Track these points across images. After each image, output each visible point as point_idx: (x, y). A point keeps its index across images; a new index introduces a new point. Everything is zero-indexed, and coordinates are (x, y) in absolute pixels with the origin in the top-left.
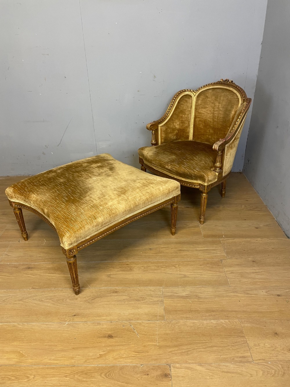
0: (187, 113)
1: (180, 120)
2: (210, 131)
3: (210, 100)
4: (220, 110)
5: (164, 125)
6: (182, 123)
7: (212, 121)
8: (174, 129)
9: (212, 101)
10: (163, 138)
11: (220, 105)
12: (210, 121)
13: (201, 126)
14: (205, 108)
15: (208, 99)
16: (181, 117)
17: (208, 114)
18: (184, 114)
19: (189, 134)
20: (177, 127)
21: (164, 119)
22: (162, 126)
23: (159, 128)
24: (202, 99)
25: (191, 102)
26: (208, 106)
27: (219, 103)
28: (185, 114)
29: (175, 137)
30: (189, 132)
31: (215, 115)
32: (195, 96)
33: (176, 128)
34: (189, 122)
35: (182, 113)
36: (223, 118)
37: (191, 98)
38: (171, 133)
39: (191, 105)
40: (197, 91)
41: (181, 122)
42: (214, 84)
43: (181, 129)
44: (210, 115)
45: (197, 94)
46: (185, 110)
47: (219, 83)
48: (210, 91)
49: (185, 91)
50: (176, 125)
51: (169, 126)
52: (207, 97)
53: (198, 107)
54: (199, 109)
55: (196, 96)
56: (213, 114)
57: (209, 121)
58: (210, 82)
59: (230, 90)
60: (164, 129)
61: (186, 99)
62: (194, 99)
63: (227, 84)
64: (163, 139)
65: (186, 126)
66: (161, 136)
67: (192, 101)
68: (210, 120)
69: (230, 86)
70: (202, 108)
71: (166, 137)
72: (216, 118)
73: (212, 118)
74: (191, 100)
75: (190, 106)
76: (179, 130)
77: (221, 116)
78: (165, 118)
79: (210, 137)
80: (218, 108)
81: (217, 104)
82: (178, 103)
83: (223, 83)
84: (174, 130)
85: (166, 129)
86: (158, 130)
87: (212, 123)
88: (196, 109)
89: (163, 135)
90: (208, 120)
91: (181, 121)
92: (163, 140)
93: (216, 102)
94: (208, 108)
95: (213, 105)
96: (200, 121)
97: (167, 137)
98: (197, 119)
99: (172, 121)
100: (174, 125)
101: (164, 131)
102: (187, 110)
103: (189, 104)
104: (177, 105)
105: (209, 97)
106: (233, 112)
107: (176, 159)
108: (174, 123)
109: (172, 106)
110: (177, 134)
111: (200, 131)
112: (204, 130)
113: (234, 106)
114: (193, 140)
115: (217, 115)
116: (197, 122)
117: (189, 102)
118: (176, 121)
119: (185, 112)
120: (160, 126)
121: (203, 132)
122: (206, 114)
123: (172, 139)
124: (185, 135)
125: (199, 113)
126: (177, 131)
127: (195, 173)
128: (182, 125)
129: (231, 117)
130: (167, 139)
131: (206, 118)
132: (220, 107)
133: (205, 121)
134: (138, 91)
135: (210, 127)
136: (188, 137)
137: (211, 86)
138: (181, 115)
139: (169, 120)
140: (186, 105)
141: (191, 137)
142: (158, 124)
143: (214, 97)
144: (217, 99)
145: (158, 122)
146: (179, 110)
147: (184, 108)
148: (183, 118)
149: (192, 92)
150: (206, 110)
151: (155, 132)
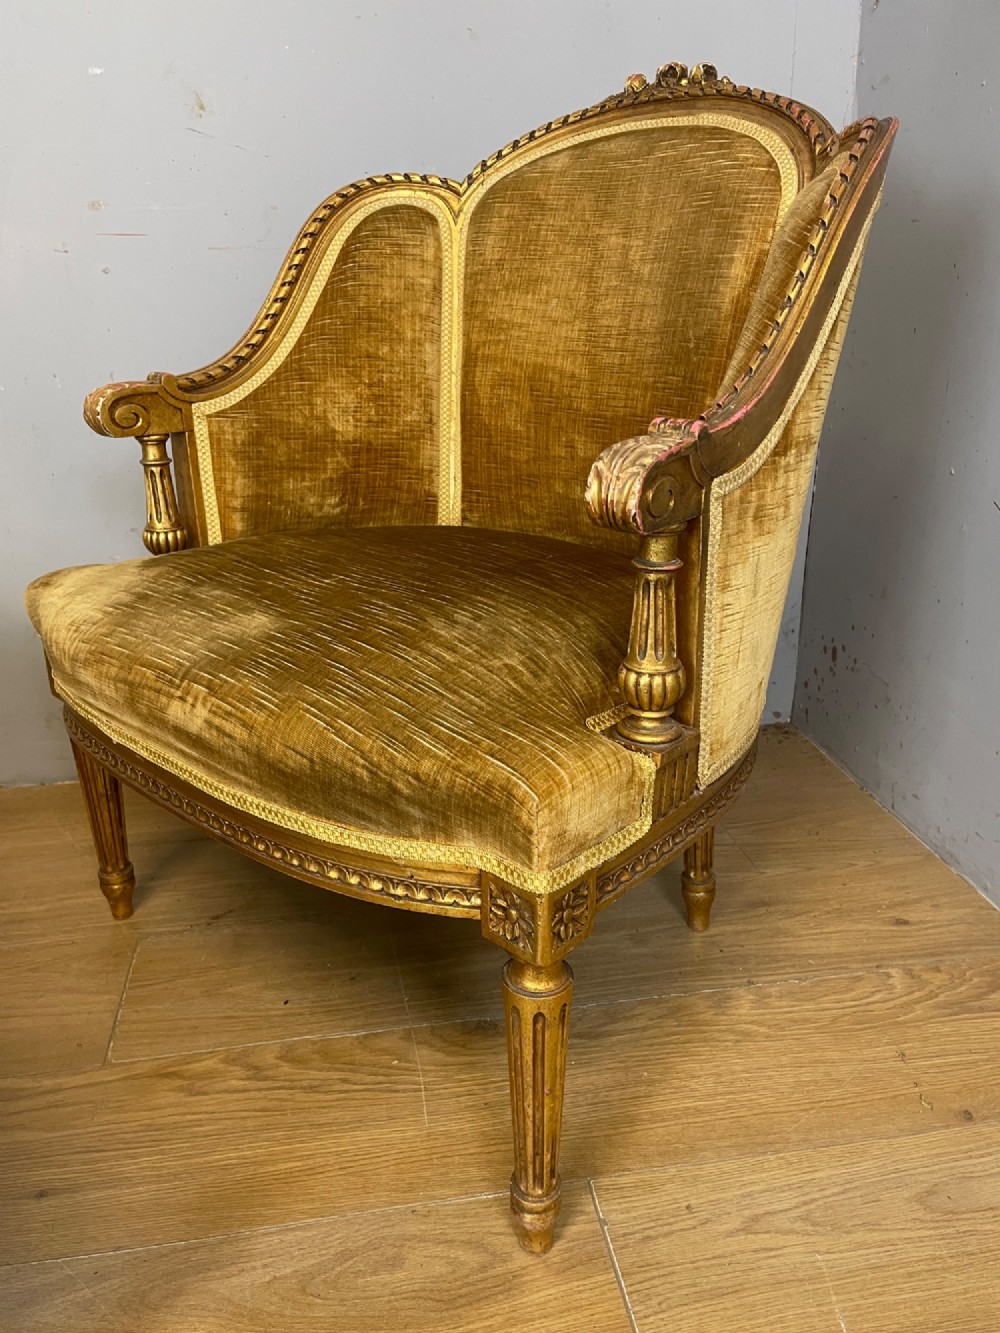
0: (409, 335)
1: (359, 377)
2: (571, 446)
3: (560, 222)
4: (638, 281)
5: (240, 406)
6: (376, 398)
7: (584, 373)
8: (317, 438)
9: (577, 230)
10: (237, 503)
11: (636, 242)
12: (573, 376)
13: (513, 421)
14: (531, 284)
15: (549, 220)
16: (369, 356)
17: (555, 322)
18: (384, 340)
19: (432, 482)
20: (344, 427)
21: (241, 366)
22: (221, 414)
23: (201, 430)
24: (506, 225)
25: (429, 254)
26: (547, 271)
27: (627, 232)
29: (333, 500)
30: (430, 473)
31: (604, 321)
32: (456, 216)
33: (334, 431)
34: (429, 397)
35: (369, 329)
36: (665, 329)
37: (429, 230)
38: (293, 468)
39: (433, 273)
40: (471, 179)
41: (366, 392)
42: (584, 116)
43: (369, 448)
44: (564, 331)
45: (470, 205)
46: (392, 306)
47: (618, 107)
49: (390, 183)
50: (333, 413)
51: (277, 415)
52: (538, 207)
55: (465, 219)
56: (591, 317)
57: (562, 373)
58: (555, 116)
59: (696, 129)
60: (236, 433)
61: (394, 232)
62: (454, 237)
63: (677, 99)
64: (235, 509)
65: (410, 424)
66: (218, 490)
67: (439, 249)
68: (568, 366)
69: (701, 103)
70: (509, 287)
71: (257, 496)
72: (613, 343)
73: (582, 347)
74: (431, 241)
75: (427, 282)
76: (362, 452)
77: (651, 320)
78: (248, 359)
80: (624, 267)
81: (614, 241)
82: (345, 255)
83: (643, 98)
84: (319, 444)
85: (256, 439)
86: (193, 443)
87: (583, 387)
88: (470, 302)
89: (239, 484)
90: (553, 369)
91: (370, 386)
92: (237, 516)
93: (604, 231)
94: (549, 281)
95: (583, 255)
96: (502, 381)
97: (265, 497)
98: (484, 376)
99: (302, 379)
100: (319, 411)
101: (242, 454)
102: (404, 311)
103: (418, 265)
104: (332, 277)
105: (552, 201)
106: (738, 270)
107: (273, 638)
108: (319, 401)
109: (296, 279)
110: (346, 484)
111: (509, 458)
112: (532, 443)
113: (741, 217)
114: (464, 519)
115: (616, 322)
116: (484, 393)
117: (417, 251)
118: (330, 383)
119: (391, 324)
120: (208, 416)
121: (528, 462)
122: (539, 326)
123: (309, 516)
124: (409, 491)
125: (492, 327)
126: (346, 454)
127: (426, 766)
128: (377, 414)
129: (727, 306)
130: (271, 512)
131: (540, 360)
132: (635, 255)
133: (536, 382)
134: (94, 206)
135: (574, 421)
136: (430, 503)
137: (564, 134)
138: (364, 345)
139: (277, 373)
140: (400, 277)
141: (450, 509)
142: (187, 396)
143: (585, 201)
144: (610, 208)
145: (182, 381)
146: (346, 309)
147: (387, 294)
148: (382, 365)
149: (437, 195)
150: (540, 302)
151: (163, 455)
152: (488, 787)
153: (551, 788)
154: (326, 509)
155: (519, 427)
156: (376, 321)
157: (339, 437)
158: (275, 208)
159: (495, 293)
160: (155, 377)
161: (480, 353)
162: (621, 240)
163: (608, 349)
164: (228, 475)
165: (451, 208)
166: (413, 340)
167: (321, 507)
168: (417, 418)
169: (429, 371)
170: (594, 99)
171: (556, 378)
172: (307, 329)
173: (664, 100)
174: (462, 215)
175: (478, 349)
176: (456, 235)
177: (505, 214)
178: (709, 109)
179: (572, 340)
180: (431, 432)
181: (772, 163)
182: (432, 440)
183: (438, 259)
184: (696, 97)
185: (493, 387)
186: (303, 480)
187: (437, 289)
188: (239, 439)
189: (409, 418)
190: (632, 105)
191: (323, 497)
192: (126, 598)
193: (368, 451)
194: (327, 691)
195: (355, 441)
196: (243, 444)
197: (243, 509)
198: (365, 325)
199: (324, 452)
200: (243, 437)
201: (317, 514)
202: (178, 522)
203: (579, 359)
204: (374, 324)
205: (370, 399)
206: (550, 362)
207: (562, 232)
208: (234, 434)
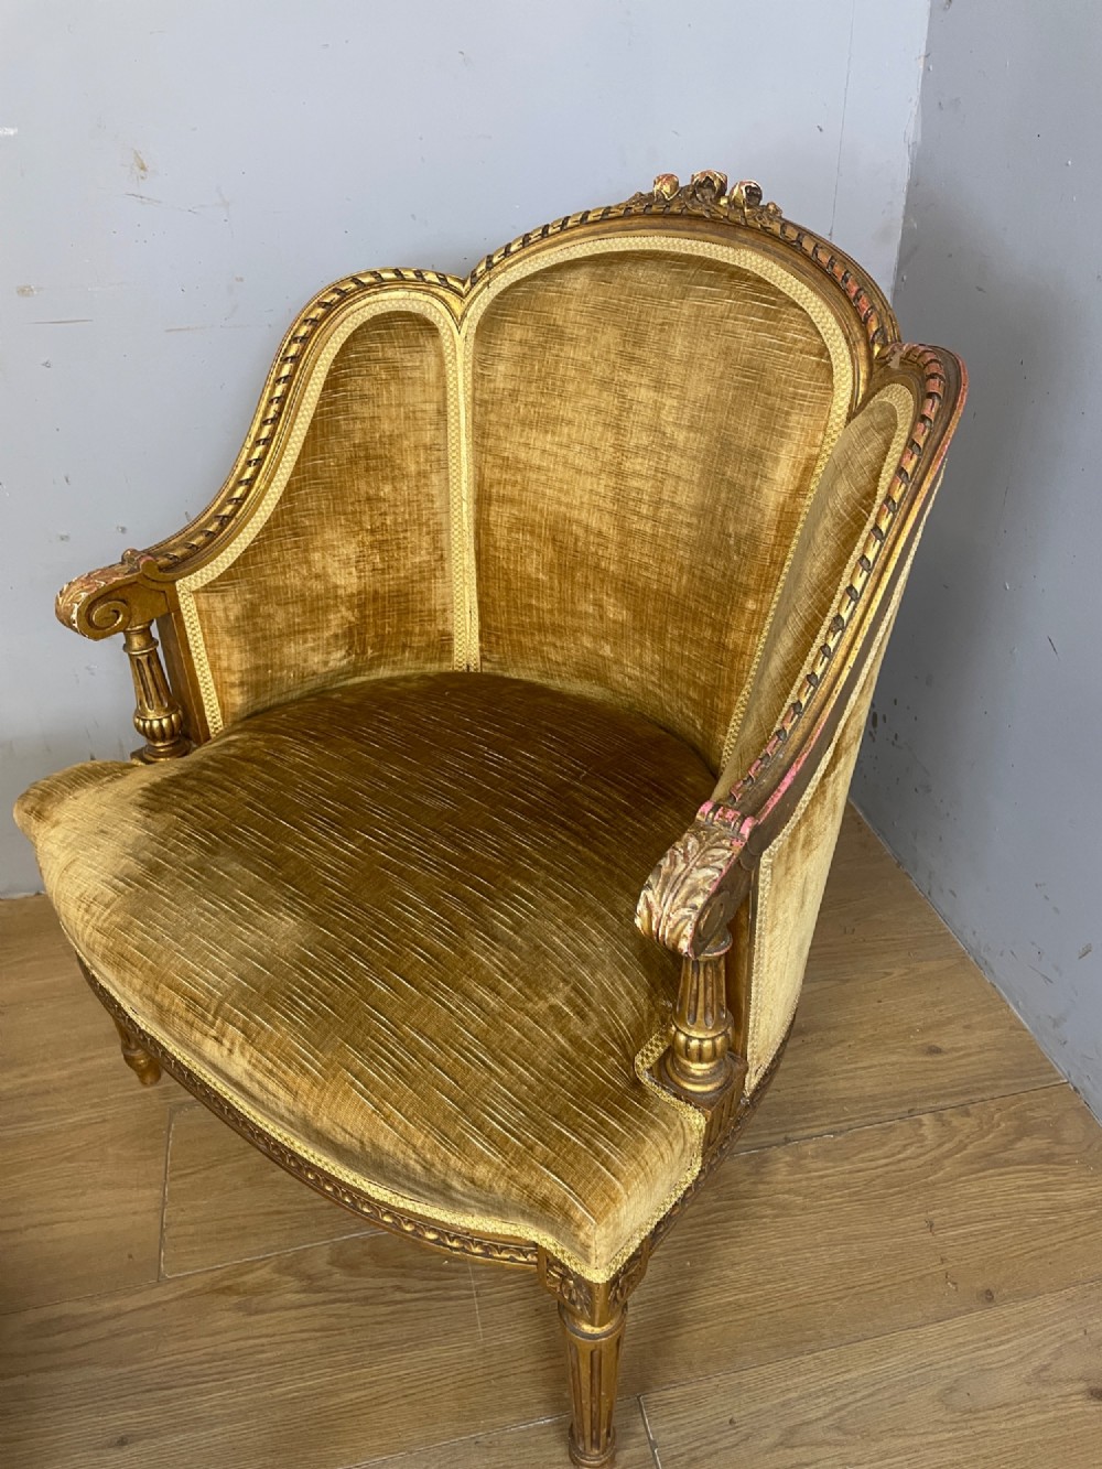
0: (413, 468)
1: (360, 523)
2: (598, 605)
3: (580, 355)
4: (671, 447)
5: (228, 576)
6: (380, 546)
7: (612, 533)
8: (318, 597)
9: (600, 370)
10: (235, 678)
11: (670, 402)
12: (600, 534)
13: (533, 567)
14: (548, 423)
15: (569, 351)
16: (369, 499)
17: (579, 471)
18: (385, 479)
19: (446, 620)
21: (223, 526)
22: (210, 588)
23: (188, 607)
24: (518, 349)
25: (431, 376)
26: (566, 411)
27: (659, 385)
28: (395, 475)
29: (338, 655)
30: (445, 611)
31: (635, 483)
32: (459, 325)
33: (336, 587)
34: (437, 534)
35: (369, 468)
36: (703, 511)
37: (430, 346)
38: (293, 632)
39: (436, 396)
40: (474, 279)
41: (368, 539)
42: (606, 215)
43: (376, 596)
44: (589, 483)
45: (477, 310)
46: (392, 439)
47: (645, 214)
48: (579, 281)
49: (380, 283)
50: (333, 566)
51: (271, 582)
52: (555, 334)
53: (493, 417)
54: (502, 431)
55: (470, 326)
56: (620, 474)
57: (587, 529)
58: (573, 209)
59: (737, 274)
60: (229, 607)
61: (390, 353)
62: (458, 344)
63: (714, 220)
64: (232, 685)
65: (419, 566)
66: (213, 667)
67: (442, 364)
68: (594, 523)
69: (742, 235)
70: (525, 423)
71: (257, 668)
72: (644, 510)
73: (609, 506)
74: (432, 360)
75: (430, 407)
76: (366, 601)
77: (686, 497)
78: (230, 517)
79: (607, 650)
80: (655, 429)
81: (645, 394)
82: (332, 383)
83: (675, 209)
84: (316, 607)
85: (251, 612)
86: (181, 623)
87: (613, 551)
88: (481, 432)
89: (236, 659)
90: (578, 522)
91: (372, 532)
92: (236, 691)
93: (631, 378)
94: (570, 423)
95: (608, 400)
96: (519, 525)
97: (267, 667)
98: (500, 515)
99: (296, 535)
100: (318, 569)
101: (235, 630)
102: (406, 443)
103: (419, 389)
104: (320, 406)
105: (570, 330)
106: (783, 474)
108: (316, 556)
109: (279, 413)
110: (352, 637)
111: (530, 605)
112: (556, 594)
113: (788, 413)
114: (483, 658)
115: (647, 486)
116: (500, 534)
117: (417, 374)
118: (329, 535)
119: (391, 459)
120: (196, 592)
121: (551, 611)
122: (562, 473)
123: (314, 673)
124: (421, 634)
125: (506, 464)
126: (350, 608)
127: (482, 1172)
128: (383, 560)
129: (771, 513)
130: (272, 680)
131: (563, 509)
132: (667, 416)
133: (557, 534)
134: (23, 291)
135: (602, 581)
136: (444, 644)
137: (585, 235)
138: (363, 487)
139: (267, 529)
140: (399, 405)
141: (467, 649)
142: (170, 575)
143: (610, 337)
144: (638, 353)
145: (162, 561)
146: (340, 449)
147: (386, 426)
148: (384, 507)
149: (435, 295)
150: (560, 445)
151: (150, 641)
153: (608, 1207)
154: (331, 664)
155: (541, 576)
156: (374, 459)
157: (341, 592)
158: (241, 280)
160: (129, 558)
161: (494, 490)
162: (652, 394)
163: (637, 513)
164: (223, 652)
165: (452, 312)
166: (419, 473)
167: (326, 663)
168: (426, 558)
169: (437, 504)
170: (618, 193)
171: (580, 532)
172: (297, 470)
173: (699, 217)
174: (466, 323)
175: (491, 486)
177: (517, 337)
178: (754, 247)
179: (597, 494)
180: (443, 569)
181: (823, 351)
182: (443, 577)
183: (442, 375)
184: (738, 224)
185: (510, 530)
186: (305, 642)
187: (442, 413)
188: (232, 616)
189: (417, 560)
190: (663, 214)
191: (329, 653)
193: (375, 599)
194: (372, 1056)
195: (359, 593)
196: (237, 619)
197: (242, 684)
198: (363, 463)
199: (326, 610)
200: (235, 611)
201: (323, 670)
202: (172, 708)
203: (607, 517)
204: (373, 463)
205: (372, 547)
206: (575, 514)
207: (583, 368)
208: (225, 609)
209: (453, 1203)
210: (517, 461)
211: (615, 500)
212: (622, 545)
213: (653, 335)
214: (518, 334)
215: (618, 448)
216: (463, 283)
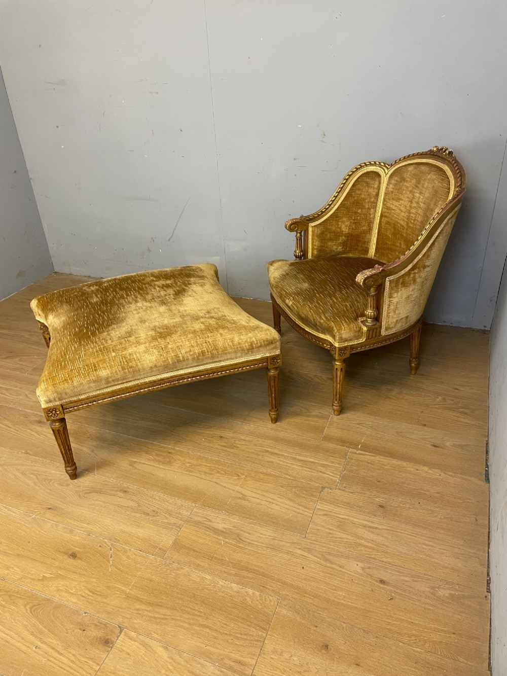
0: (367, 207)
1: (351, 217)
3: (407, 185)
4: (420, 207)
5: (320, 224)
6: (355, 223)
7: (406, 227)
9: (411, 189)
10: (316, 247)
11: (422, 197)
12: (403, 227)
13: (389, 234)
14: (398, 200)
15: (405, 184)
16: (355, 212)
17: (402, 211)
18: (360, 208)
19: (368, 245)
20: (345, 230)
21: (322, 214)
22: (316, 226)
23: (310, 230)
24: (395, 182)
25: (377, 186)
26: (402, 197)
27: (420, 193)
28: (363, 207)
29: (340, 248)
30: (369, 242)
31: (412, 215)
32: (386, 175)
33: (343, 231)
34: (370, 223)
35: (356, 205)
37: (377, 179)
38: (331, 240)
39: (376, 191)
40: (392, 165)
41: (353, 221)
42: (422, 154)
43: (352, 235)
44: (403, 214)
45: (390, 172)
46: (364, 199)
47: (429, 154)
48: (411, 168)
49: (371, 164)
50: (343, 226)
51: (329, 227)
52: (404, 180)
53: (388, 197)
54: (388, 201)
55: (388, 176)
56: (410, 213)
57: (401, 225)
58: (416, 152)
61: (367, 180)
63: (442, 158)
64: (315, 249)
65: (364, 230)
66: (312, 244)
67: (380, 184)
68: (402, 223)
69: (445, 161)
70: (393, 199)
71: (321, 246)
72: (412, 221)
73: (406, 220)
74: (377, 183)
75: (375, 193)
76: (349, 236)
78: (324, 212)
80: (418, 203)
81: (417, 195)
82: (354, 185)
83: (435, 154)
84: (338, 234)
85: (323, 233)
86: (308, 233)
87: (405, 231)
88: (385, 201)
89: (317, 243)
90: (399, 223)
91: (354, 220)
92: (315, 251)
93: (416, 191)
94: (402, 200)
95: (411, 196)
96: (388, 223)
97: (323, 246)
98: (384, 220)
99: (337, 217)
100: (340, 226)
101: (318, 237)
102: (366, 201)
103: (372, 189)
104: (350, 190)
105: (407, 179)
107: (307, 290)
108: (340, 223)
109: (340, 191)
110: (344, 244)
111: (387, 243)
112: (392, 240)
113: (439, 201)
114: (375, 255)
115: (414, 216)
116: (383, 224)
117: (374, 185)
118: (345, 219)
119: (362, 204)
120: (312, 227)
121: (391, 245)
122: (398, 211)
123: (334, 251)
124: (361, 247)
126: (345, 237)
127: (322, 321)
128: (355, 227)
130: (324, 250)
131: (397, 220)
132: (420, 200)
133: (395, 226)
134: (295, 159)
136: (366, 251)
137: (416, 158)
138: (354, 209)
139: (331, 216)
140: (367, 192)
141: (372, 254)
142: (308, 222)
143: (414, 181)
144: (418, 185)
145: (308, 219)
146: (352, 200)
147: (363, 196)
148: (358, 215)
149: (382, 168)
150: (399, 205)
151: (301, 235)
152: (330, 327)
153: (340, 330)
155: (390, 236)
157: (344, 233)
159: (389, 199)
160: (301, 217)
161: (384, 214)
162: (419, 195)
163: (410, 222)
164: (315, 240)
165: (385, 172)
166: (369, 208)
167: (337, 249)
168: (366, 228)
169: (372, 216)
170: (425, 149)
171: (399, 226)
172: (341, 204)
173: (439, 156)
176: (385, 180)
177: (396, 180)
178: (446, 164)
179: (404, 217)
180: (370, 232)
181: (449, 189)
182: (369, 234)
183: (379, 186)
184: (446, 159)
185: (385, 224)
186: (333, 243)
187: (377, 196)
188: (318, 233)
189: (364, 228)
190: (433, 155)
191: (338, 247)
192: (284, 273)
193: (351, 236)
194: (311, 303)
195: (348, 234)
197: (317, 249)
198: (355, 204)
199: (339, 236)
200: (319, 232)
201: (336, 251)
202: (302, 251)
203: (405, 223)
204: (358, 204)
205: (353, 223)
206: (399, 221)
207: (407, 187)
208: (318, 231)
209: (318, 331)
210: (390, 207)
211: (408, 219)
212: (407, 229)
213: (422, 182)
214: (396, 178)
215: (411, 207)
216: (389, 166)
